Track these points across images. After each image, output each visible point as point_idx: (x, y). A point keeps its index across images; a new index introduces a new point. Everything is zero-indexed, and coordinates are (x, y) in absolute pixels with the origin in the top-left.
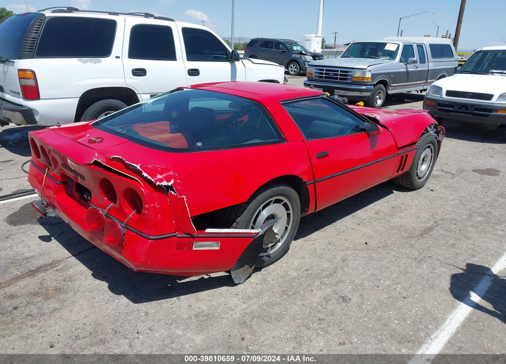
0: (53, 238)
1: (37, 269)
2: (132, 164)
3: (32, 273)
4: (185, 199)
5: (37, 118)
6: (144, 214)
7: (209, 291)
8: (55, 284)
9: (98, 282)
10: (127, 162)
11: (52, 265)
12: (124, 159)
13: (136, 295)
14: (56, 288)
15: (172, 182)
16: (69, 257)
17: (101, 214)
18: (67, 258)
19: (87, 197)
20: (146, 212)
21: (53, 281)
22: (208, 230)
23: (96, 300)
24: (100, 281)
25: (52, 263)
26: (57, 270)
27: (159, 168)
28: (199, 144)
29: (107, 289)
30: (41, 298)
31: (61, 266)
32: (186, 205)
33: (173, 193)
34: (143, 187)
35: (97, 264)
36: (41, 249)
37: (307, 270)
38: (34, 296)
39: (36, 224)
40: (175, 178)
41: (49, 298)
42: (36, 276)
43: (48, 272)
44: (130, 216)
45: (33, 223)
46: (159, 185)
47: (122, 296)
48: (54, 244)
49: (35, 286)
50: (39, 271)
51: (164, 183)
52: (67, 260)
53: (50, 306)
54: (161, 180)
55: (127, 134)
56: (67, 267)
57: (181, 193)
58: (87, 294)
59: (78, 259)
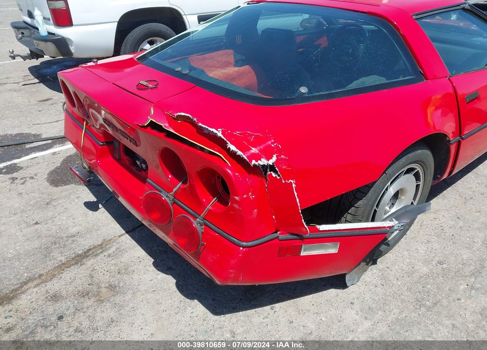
0: (100, 206)
1: (85, 253)
2: (210, 129)
3: (79, 259)
4: (294, 185)
5: (72, 49)
6: (233, 208)
7: (311, 296)
8: (107, 277)
9: (162, 276)
10: (200, 124)
11: (102, 247)
12: (195, 119)
13: (214, 300)
14: (110, 285)
15: (274, 159)
16: (122, 235)
17: (165, 201)
18: (120, 236)
19: (141, 164)
20: (236, 206)
21: (105, 272)
22: (323, 227)
23: (163, 308)
24: (164, 275)
25: (102, 244)
26: (109, 256)
27: (252, 135)
28: (304, 90)
29: (174, 288)
30: (92, 300)
31: (113, 249)
32: (296, 194)
33: (274, 175)
34: (230, 168)
35: (158, 246)
36: (88, 223)
37: (440, 263)
38: (84, 296)
39: (80, 184)
40: (279, 152)
41: (102, 301)
42: (84, 264)
43: (99, 258)
44: (209, 207)
45: (76, 183)
46: (255, 165)
47: (196, 300)
48: (103, 214)
49: (84, 279)
50: (88, 256)
51: (263, 162)
52: (120, 240)
53: (104, 315)
54: (257, 157)
55: (189, 74)
56: (120, 251)
57: (286, 175)
58: (149, 296)
59: (133, 238)
